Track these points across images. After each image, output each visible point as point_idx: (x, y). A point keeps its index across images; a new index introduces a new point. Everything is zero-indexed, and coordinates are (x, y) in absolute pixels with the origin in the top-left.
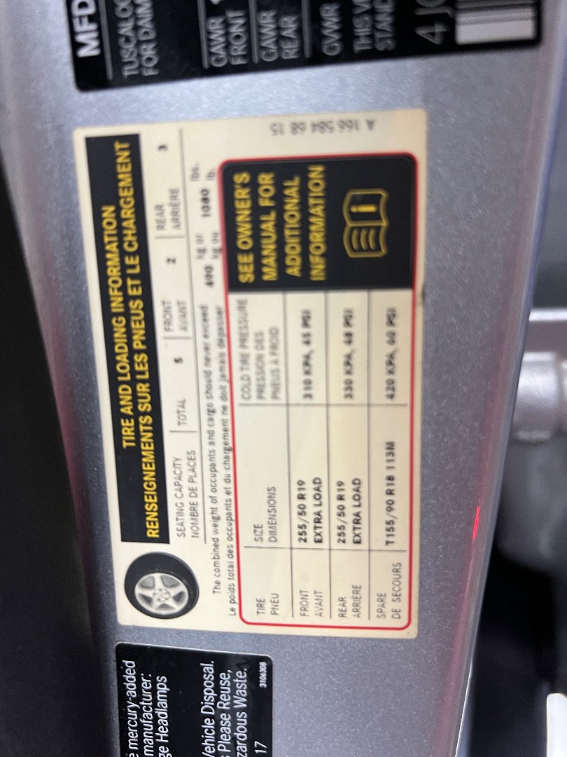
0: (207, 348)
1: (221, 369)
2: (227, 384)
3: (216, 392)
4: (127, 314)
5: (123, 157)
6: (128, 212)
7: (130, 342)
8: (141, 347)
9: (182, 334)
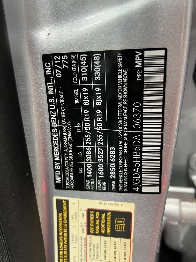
0: (81, 246)
1: (85, 251)
2: (86, 254)
3: (83, 256)
4: (63, 236)
5: (65, 204)
6: (65, 215)
7: (63, 242)
8: (66, 243)
9: (75, 242)
